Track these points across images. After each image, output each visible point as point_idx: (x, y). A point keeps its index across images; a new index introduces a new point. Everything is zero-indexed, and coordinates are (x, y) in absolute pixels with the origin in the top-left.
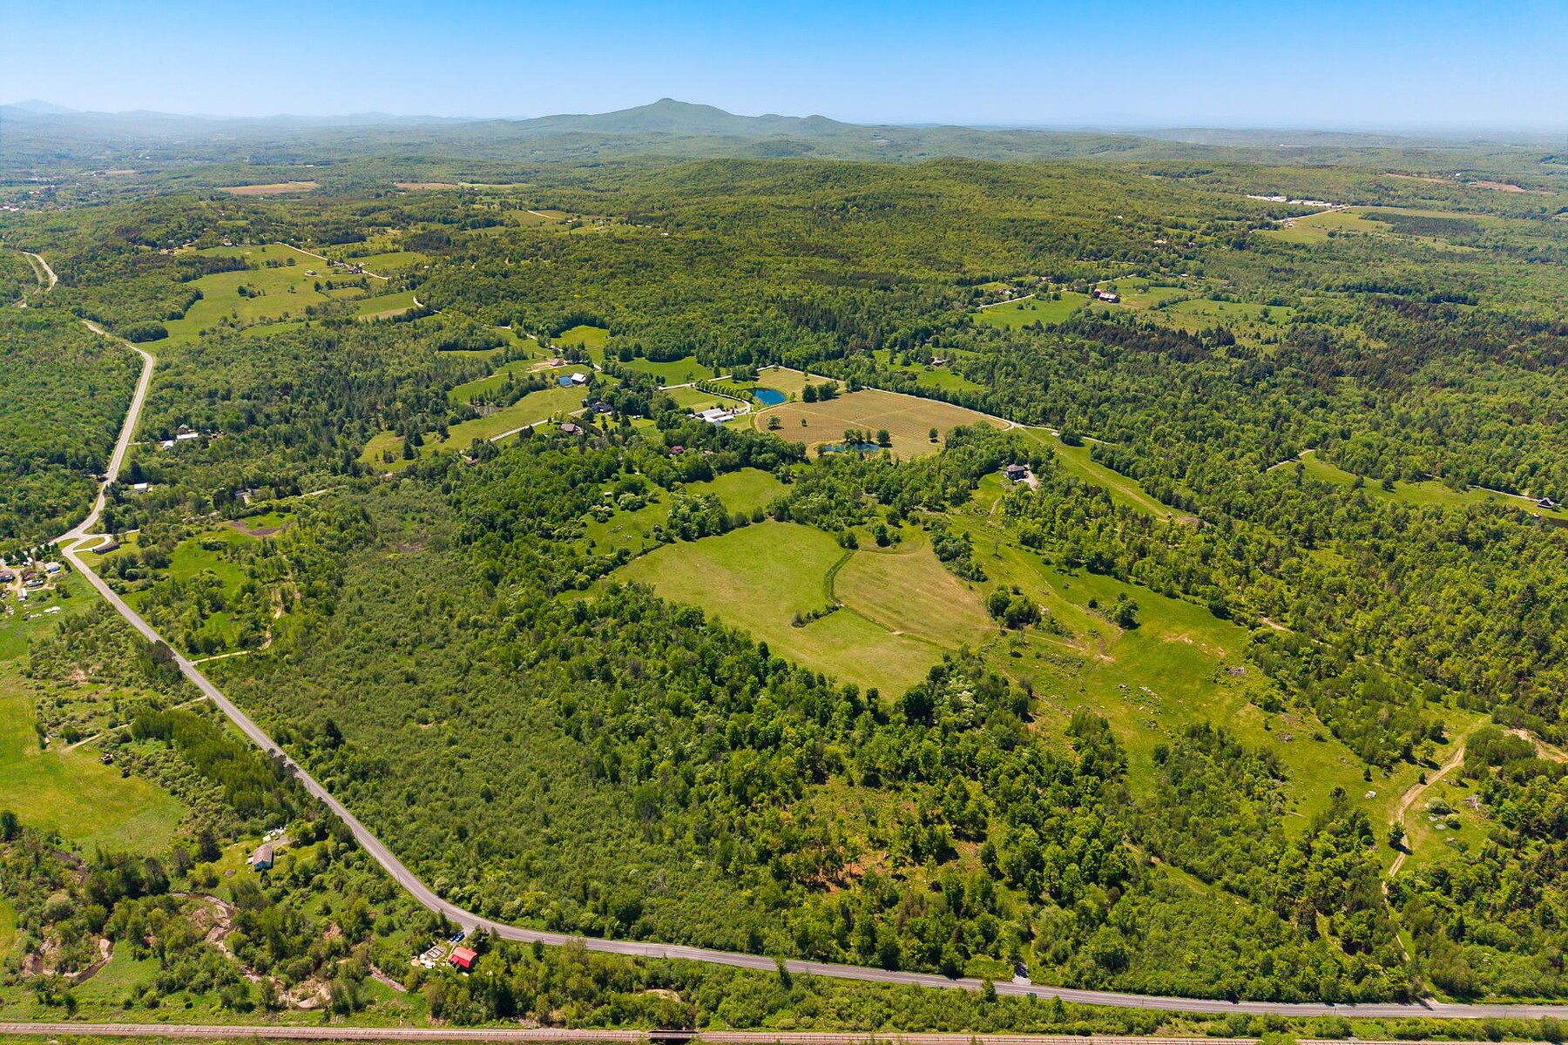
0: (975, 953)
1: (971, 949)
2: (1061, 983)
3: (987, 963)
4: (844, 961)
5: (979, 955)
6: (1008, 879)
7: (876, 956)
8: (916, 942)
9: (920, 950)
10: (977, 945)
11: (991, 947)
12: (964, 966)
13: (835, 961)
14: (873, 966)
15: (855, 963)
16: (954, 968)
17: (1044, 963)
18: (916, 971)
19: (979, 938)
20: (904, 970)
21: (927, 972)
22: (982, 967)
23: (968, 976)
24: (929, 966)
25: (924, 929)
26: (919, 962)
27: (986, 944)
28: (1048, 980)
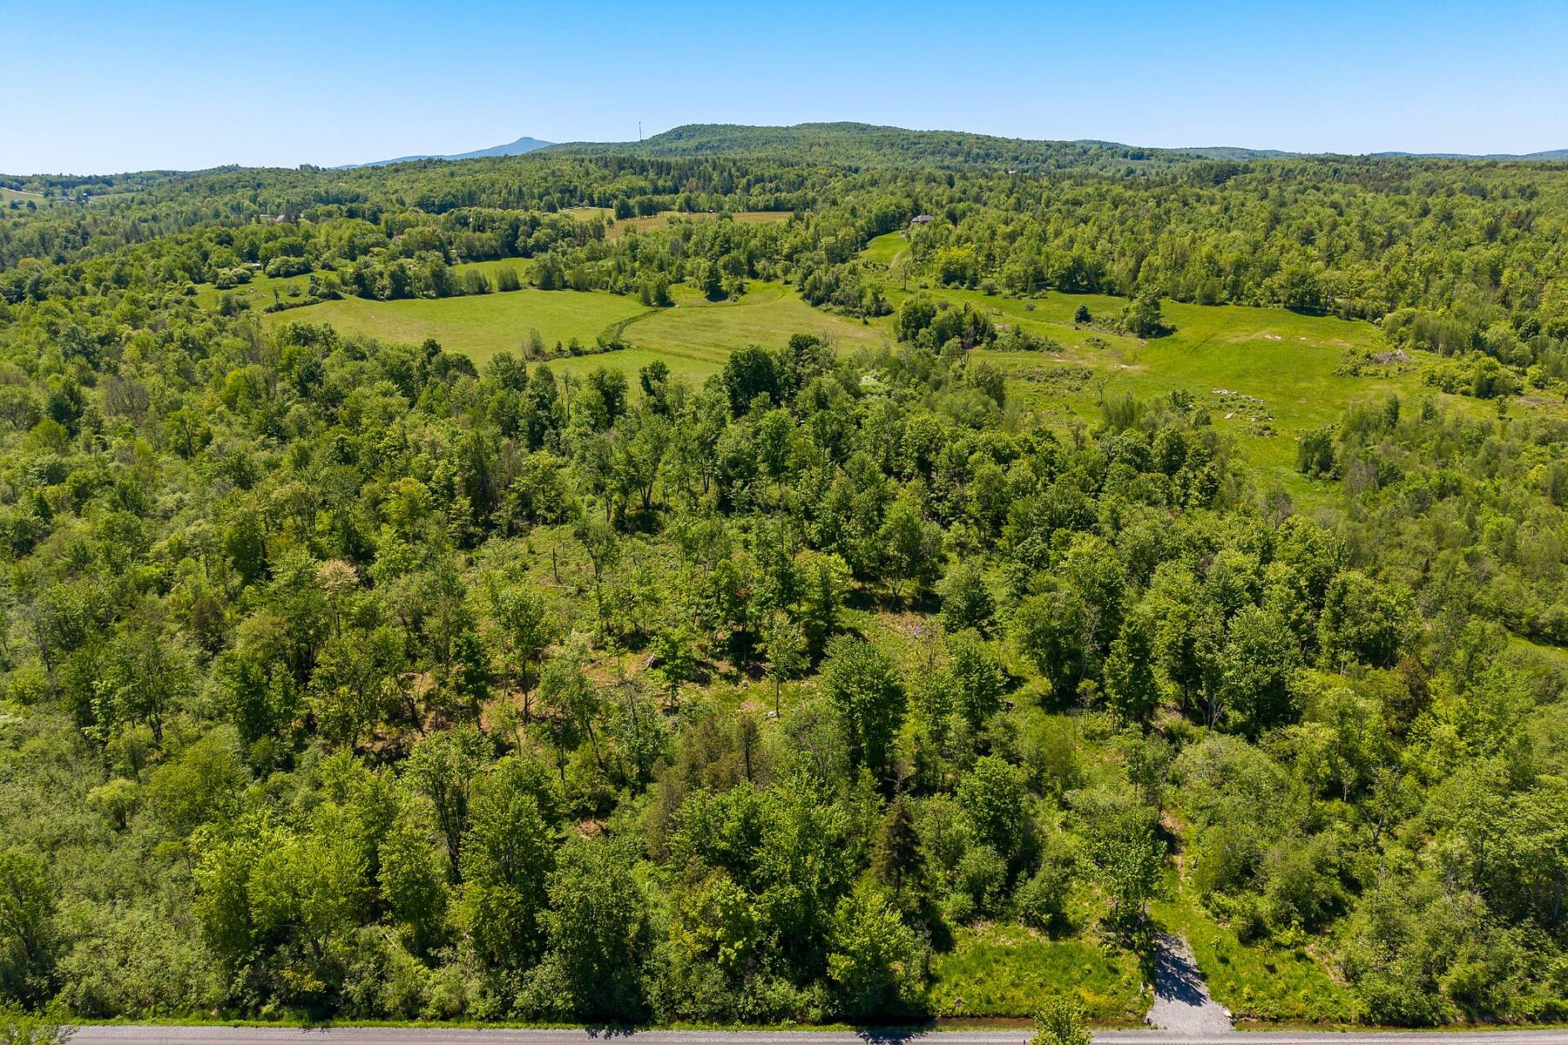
0: (965, 919)
1: (951, 904)
2: (1358, 1006)
3: (1027, 954)
4: (412, 1008)
5: (984, 928)
6: (1040, 685)
7: (547, 971)
8: (720, 887)
9: (739, 926)
10: (975, 887)
11: (1030, 890)
12: (931, 979)
13: (373, 1011)
14: (540, 1015)
15: (452, 1014)
16: (890, 989)
17: (1254, 933)
18: (722, 1017)
19: (979, 859)
20: (675, 1016)
21: (765, 1017)
22: (1006, 974)
23: (952, 1019)
24: (782, 990)
25: (751, 833)
26: (735, 977)
27: (1011, 882)
28: (1296, 1002)
